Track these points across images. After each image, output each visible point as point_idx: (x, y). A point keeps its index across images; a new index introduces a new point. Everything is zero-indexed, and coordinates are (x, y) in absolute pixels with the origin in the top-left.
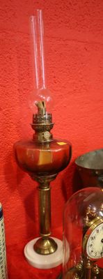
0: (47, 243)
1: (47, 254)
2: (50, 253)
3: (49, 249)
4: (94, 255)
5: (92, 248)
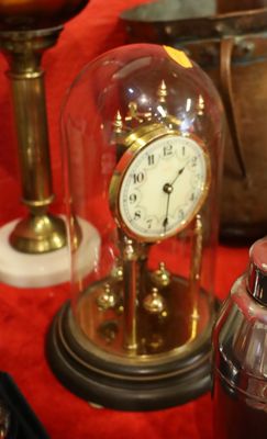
0: (43, 223)
1: (45, 252)
2: (52, 249)
3: (49, 239)
4: (145, 226)
5: (137, 206)
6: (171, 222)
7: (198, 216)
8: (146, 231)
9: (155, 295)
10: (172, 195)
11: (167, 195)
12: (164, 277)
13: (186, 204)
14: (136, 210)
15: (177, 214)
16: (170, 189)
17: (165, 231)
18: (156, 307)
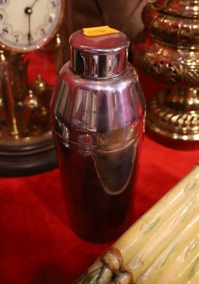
4: (13, 40)
5: (4, 24)
6: (35, 38)
7: (58, 35)
8: (14, 44)
9: (31, 96)
10: (32, 16)
11: (28, 16)
12: (41, 85)
13: (46, 25)
14: (4, 26)
15: (39, 32)
16: (29, 11)
17: (30, 44)
18: (33, 104)
